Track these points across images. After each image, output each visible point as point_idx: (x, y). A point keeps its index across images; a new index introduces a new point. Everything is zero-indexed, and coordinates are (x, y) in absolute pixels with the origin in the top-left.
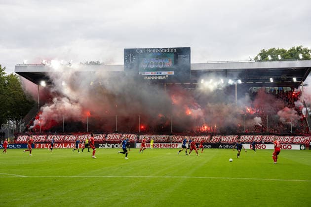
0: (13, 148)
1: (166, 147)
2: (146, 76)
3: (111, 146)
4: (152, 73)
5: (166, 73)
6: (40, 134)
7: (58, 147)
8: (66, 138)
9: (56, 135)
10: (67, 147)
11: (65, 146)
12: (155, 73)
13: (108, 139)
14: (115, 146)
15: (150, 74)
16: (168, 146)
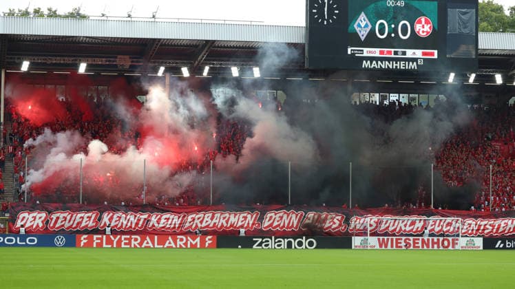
0: (16, 245)
1: (428, 246)
2: (367, 58)
3: (284, 242)
4: (382, 53)
5: (418, 53)
6: (79, 210)
7: (141, 244)
8: (154, 219)
9: (126, 212)
10: (167, 245)
11: (161, 242)
12: (389, 53)
13: (266, 224)
14: (295, 243)
15: (377, 55)
16: (433, 243)
